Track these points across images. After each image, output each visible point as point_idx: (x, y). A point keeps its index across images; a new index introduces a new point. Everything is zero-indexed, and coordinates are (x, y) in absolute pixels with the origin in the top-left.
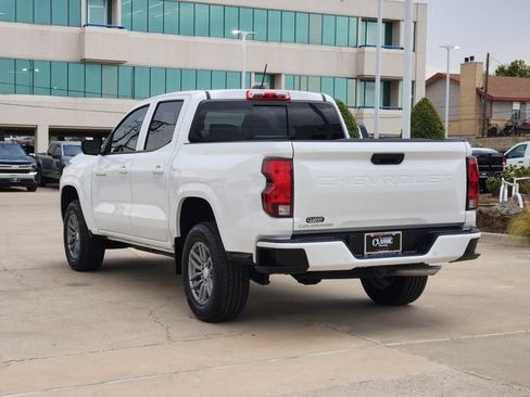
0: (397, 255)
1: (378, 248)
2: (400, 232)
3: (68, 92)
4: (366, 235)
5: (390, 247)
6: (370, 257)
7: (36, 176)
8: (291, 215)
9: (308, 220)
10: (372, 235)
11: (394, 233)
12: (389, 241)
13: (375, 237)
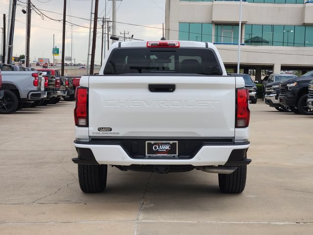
0: (174, 158)
1: (157, 152)
2: (177, 142)
3: (294, 44)
4: (147, 142)
5: (168, 152)
6: (150, 158)
7: (256, 94)
8: (87, 125)
9: (100, 129)
10: (153, 142)
11: (171, 142)
12: (167, 147)
13: (155, 144)
